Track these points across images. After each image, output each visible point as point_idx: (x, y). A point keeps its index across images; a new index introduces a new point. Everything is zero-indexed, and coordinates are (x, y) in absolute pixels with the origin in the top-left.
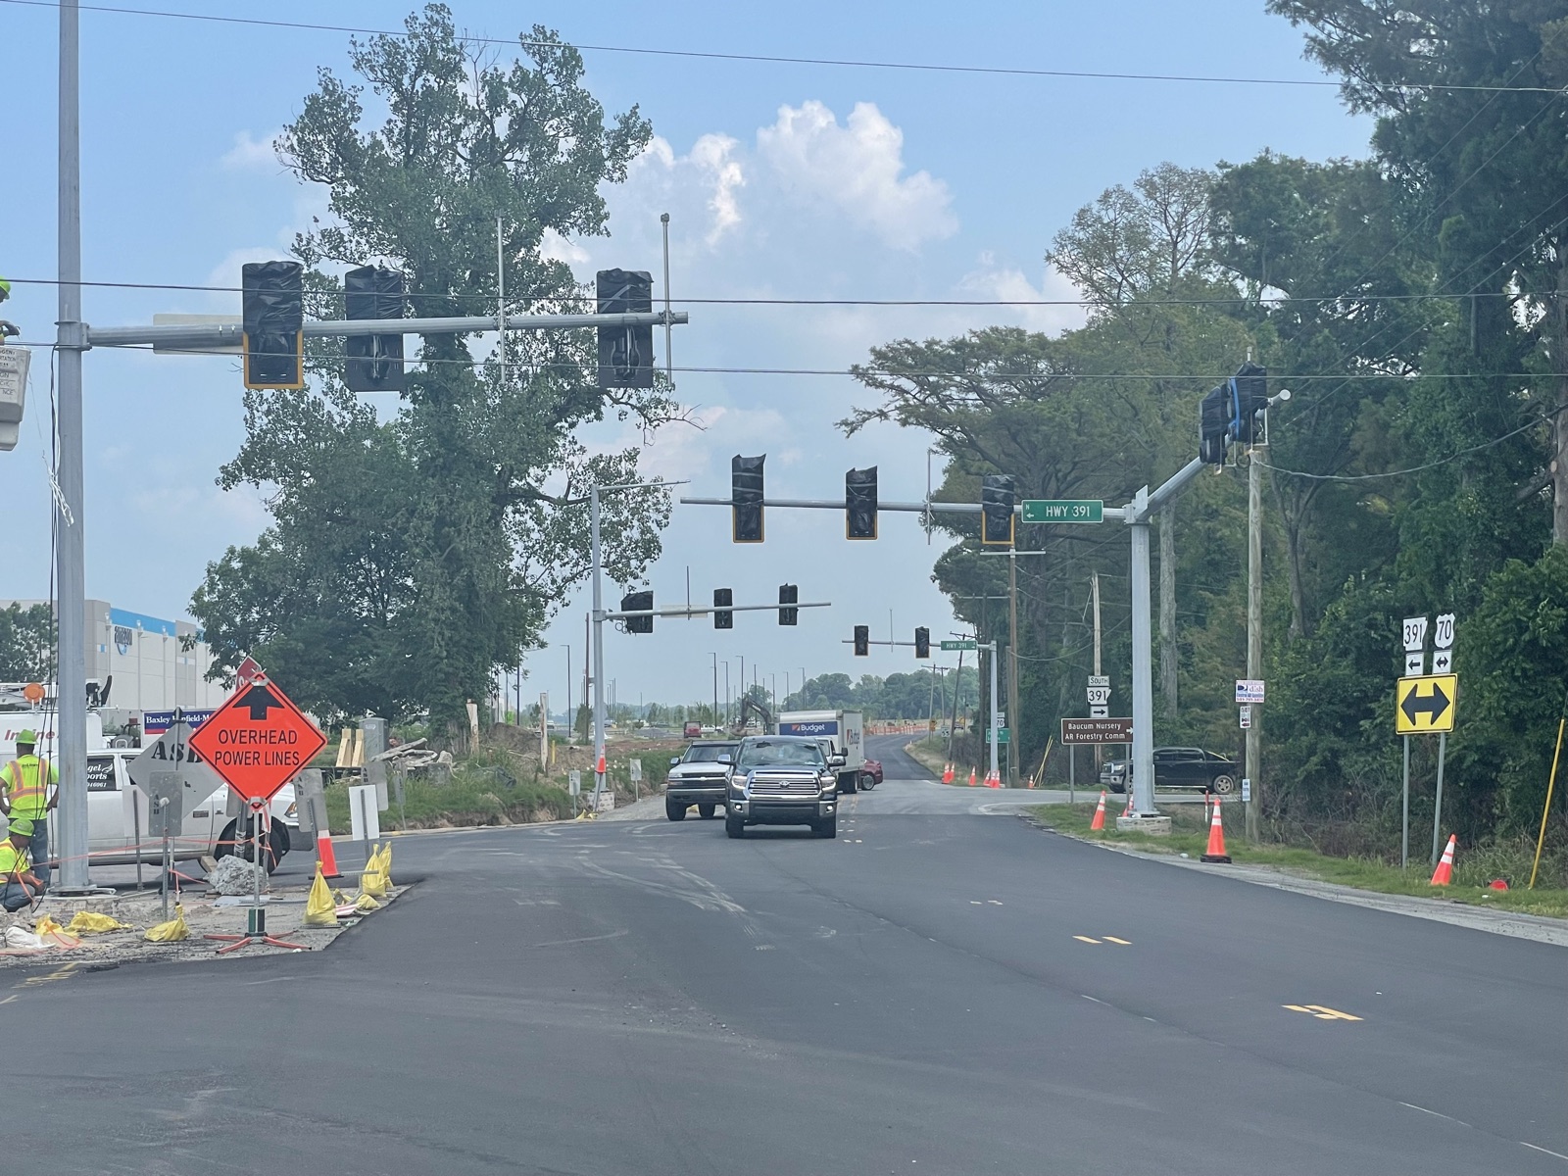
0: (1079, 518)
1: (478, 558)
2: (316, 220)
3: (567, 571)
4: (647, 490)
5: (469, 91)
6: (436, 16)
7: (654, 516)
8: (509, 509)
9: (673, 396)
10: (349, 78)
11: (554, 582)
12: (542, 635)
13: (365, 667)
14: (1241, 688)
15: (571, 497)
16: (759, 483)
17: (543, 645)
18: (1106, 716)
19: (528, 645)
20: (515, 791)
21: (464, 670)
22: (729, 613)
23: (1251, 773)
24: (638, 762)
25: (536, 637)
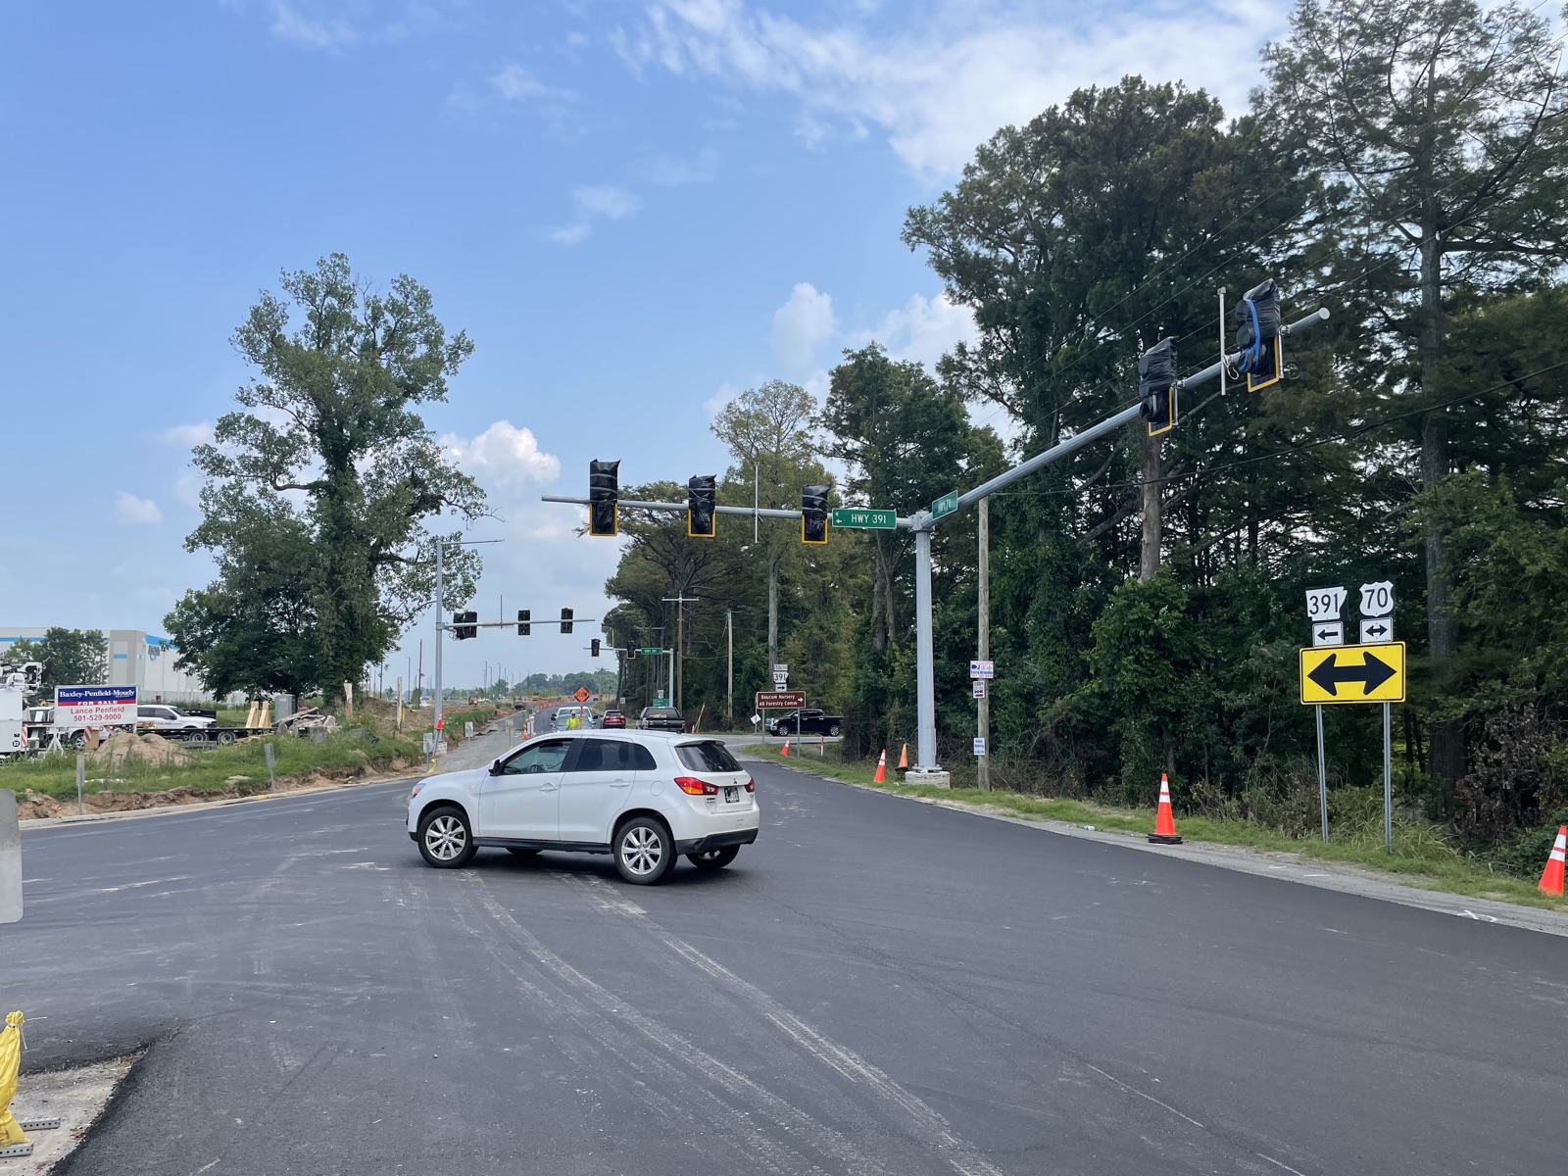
0: (878, 524)
1: (357, 594)
2: (253, 380)
3: (416, 604)
4: (466, 557)
5: (360, 314)
6: (338, 261)
7: (471, 572)
8: (379, 567)
9: (485, 502)
10: (281, 296)
11: (407, 610)
12: (398, 643)
13: (280, 664)
14: (974, 667)
15: (419, 560)
16: (613, 483)
17: (398, 649)
18: (785, 690)
19: (388, 649)
20: (378, 747)
21: (347, 664)
22: (528, 625)
23: (983, 732)
24: (471, 724)
25: (394, 644)
